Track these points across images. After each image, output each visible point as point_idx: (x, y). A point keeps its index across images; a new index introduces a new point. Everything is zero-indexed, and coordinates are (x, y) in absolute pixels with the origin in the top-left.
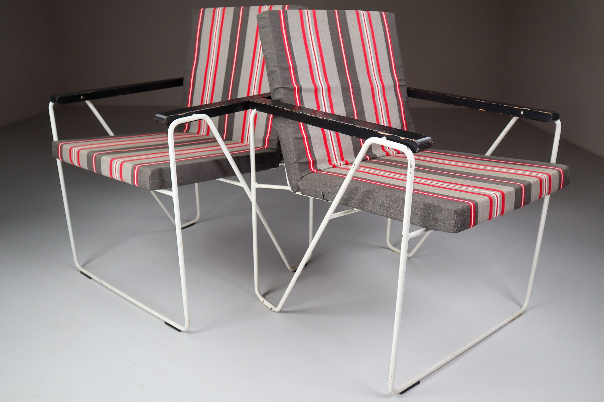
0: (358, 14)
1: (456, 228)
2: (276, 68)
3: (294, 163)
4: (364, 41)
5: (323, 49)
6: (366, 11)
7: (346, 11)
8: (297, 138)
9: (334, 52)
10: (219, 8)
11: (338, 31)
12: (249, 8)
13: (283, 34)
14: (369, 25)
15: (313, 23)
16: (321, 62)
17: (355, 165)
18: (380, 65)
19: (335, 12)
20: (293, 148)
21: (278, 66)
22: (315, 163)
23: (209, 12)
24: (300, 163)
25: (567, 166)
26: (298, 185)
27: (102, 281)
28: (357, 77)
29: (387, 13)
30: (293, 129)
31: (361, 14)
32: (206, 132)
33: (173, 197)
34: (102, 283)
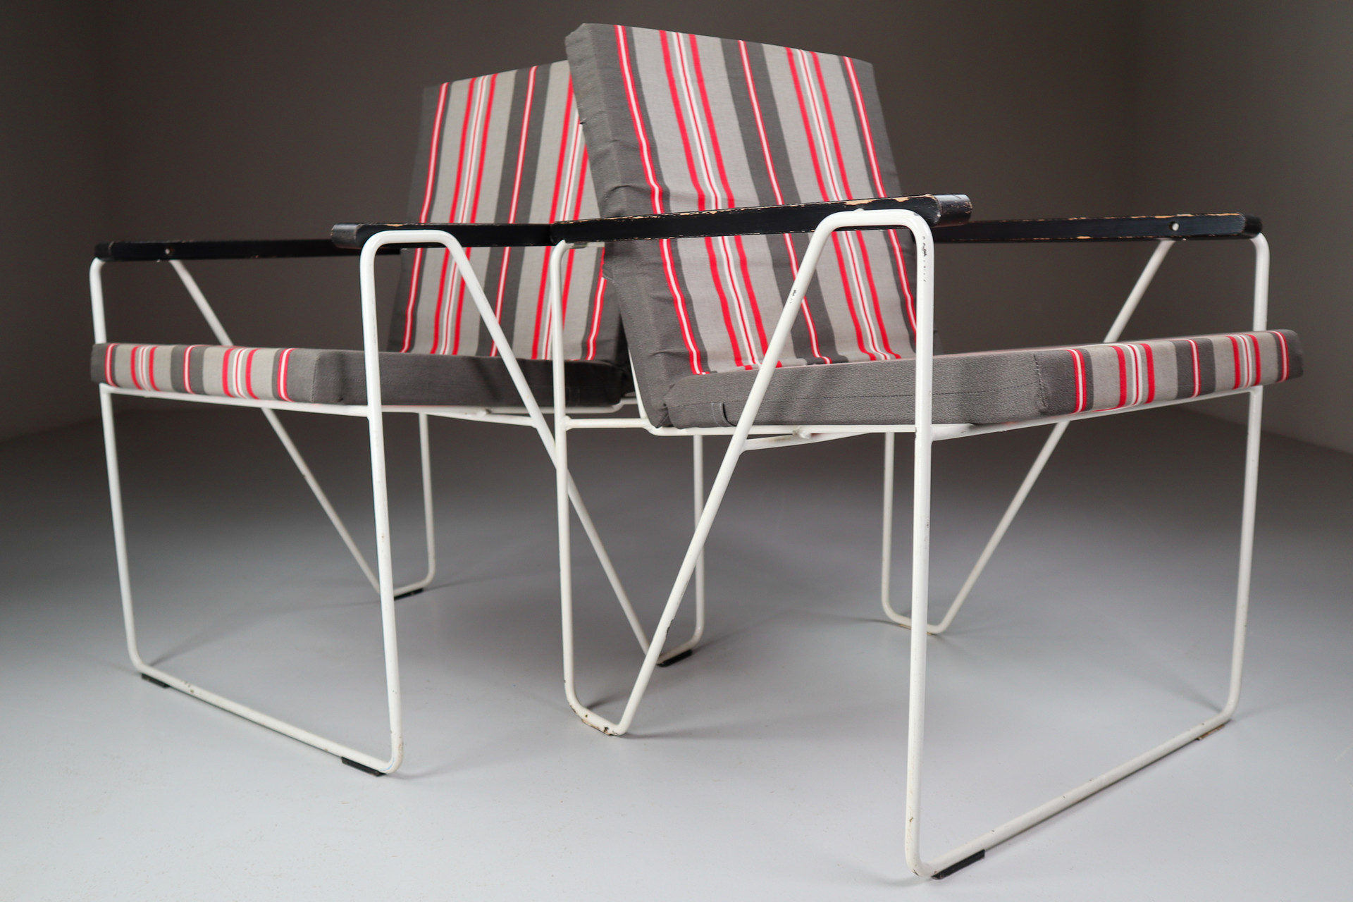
0: (790, 55)
1: (1043, 400)
2: (610, 146)
3: (655, 354)
4: (808, 111)
5: (714, 116)
6: (808, 52)
7: (765, 46)
8: (659, 299)
9: (740, 126)
10: (481, 78)
11: (747, 83)
12: (548, 68)
13: (624, 75)
14: (817, 80)
15: (692, 61)
16: (710, 142)
17: (795, 291)
18: (846, 167)
19: (739, 45)
20: (651, 320)
21: (615, 141)
22: (703, 358)
23: (460, 88)
24: (669, 353)
25: (1295, 331)
26: (665, 405)
27: (193, 688)
28: (794, 185)
29: (856, 60)
30: (651, 279)
31: (797, 55)
32: (450, 348)
33: (369, 418)
34: (192, 691)
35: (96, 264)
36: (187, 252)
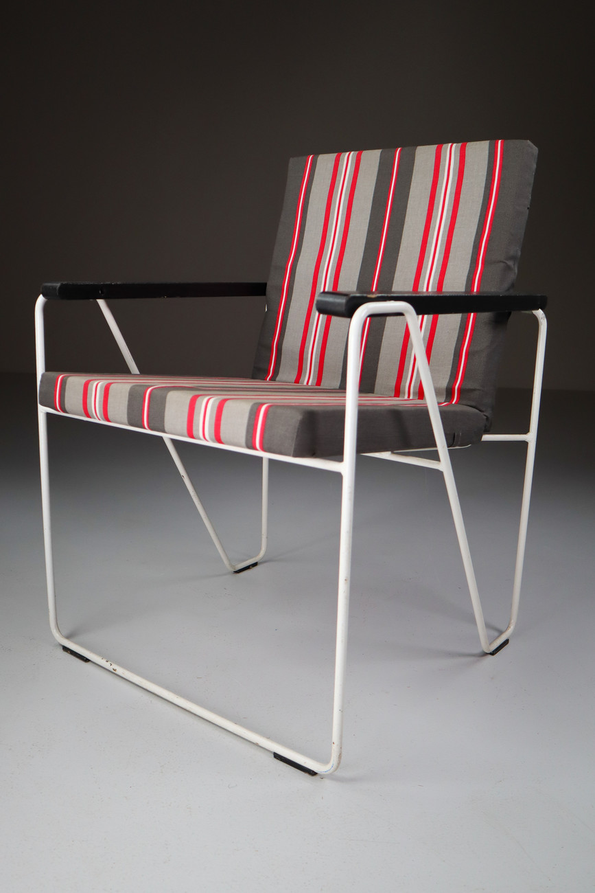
10: (347, 154)
12: (414, 151)
23: (325, 162)
27: (115, 666)
33: (343, 474)
34: (115, 670)
35: (41, 300)
36: (111, 293)
